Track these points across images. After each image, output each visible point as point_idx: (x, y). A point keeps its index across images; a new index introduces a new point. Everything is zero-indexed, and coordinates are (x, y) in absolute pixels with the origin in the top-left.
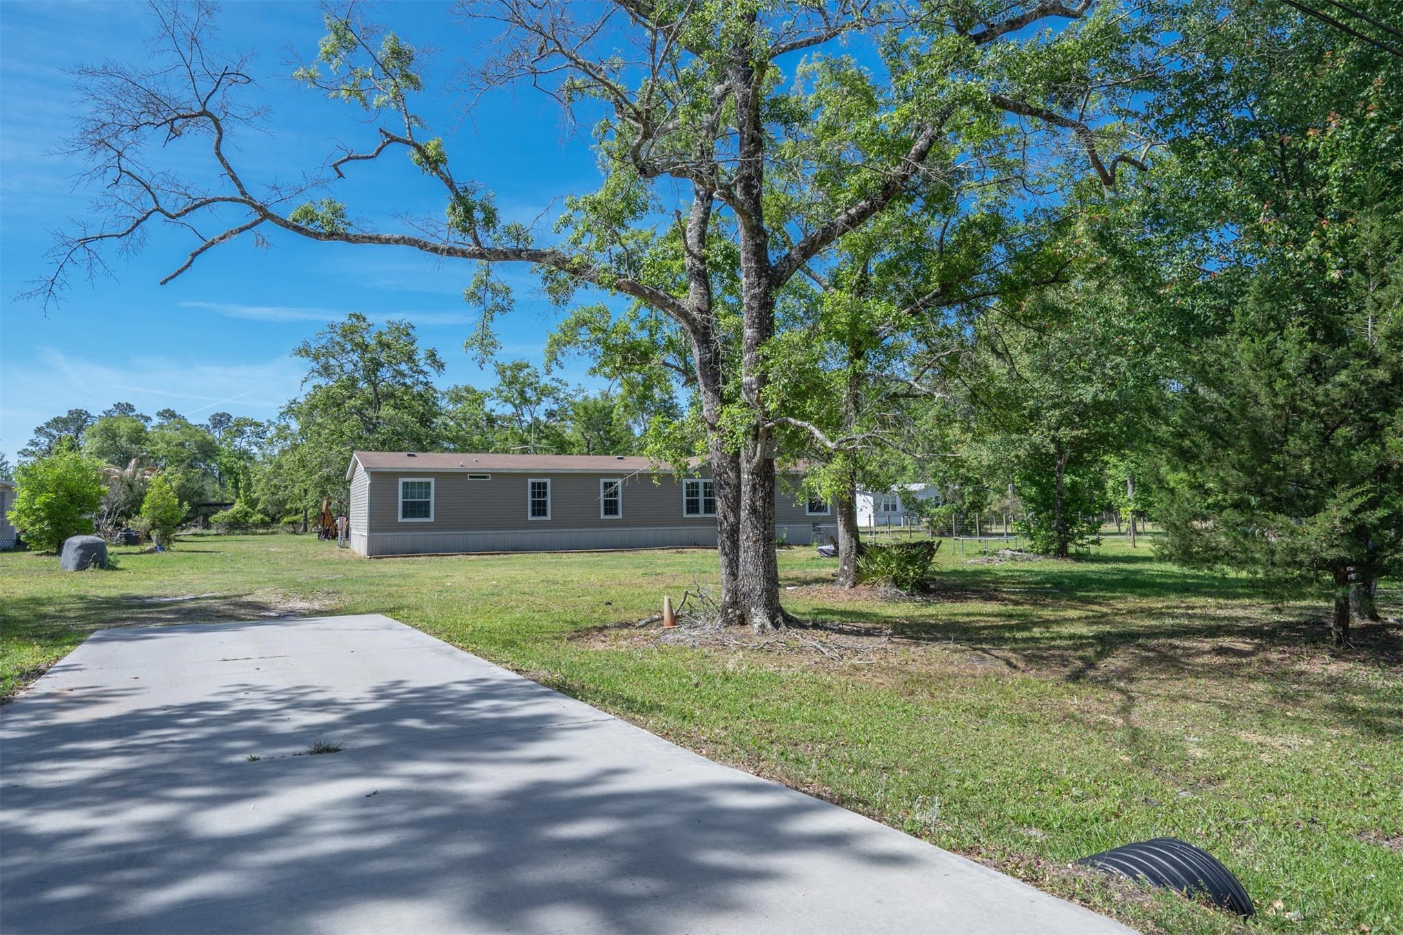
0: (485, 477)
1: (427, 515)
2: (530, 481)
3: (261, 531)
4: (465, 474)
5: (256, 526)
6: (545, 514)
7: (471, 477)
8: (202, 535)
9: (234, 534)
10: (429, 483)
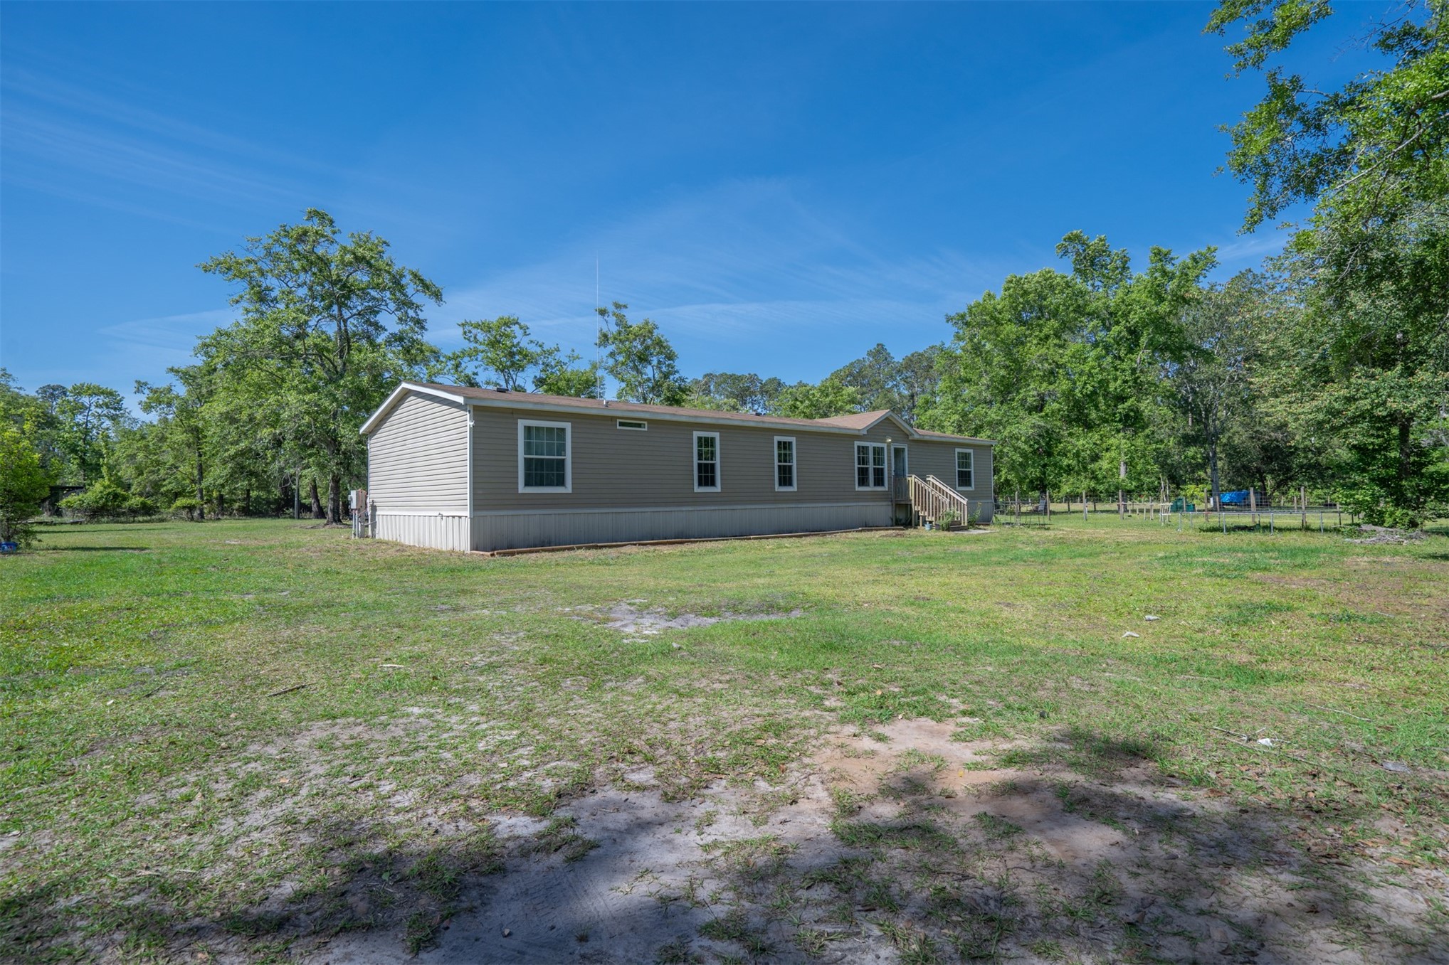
0: (639, 426)
1: (561, 482)
2: (696, 434)
3: (141, 518)
4: (613, 419)
5: (134, 512)
6: (713, 484)
7: (621, 424)
8: (52, 524)
9: (98, 522)
10: (563, 430)
